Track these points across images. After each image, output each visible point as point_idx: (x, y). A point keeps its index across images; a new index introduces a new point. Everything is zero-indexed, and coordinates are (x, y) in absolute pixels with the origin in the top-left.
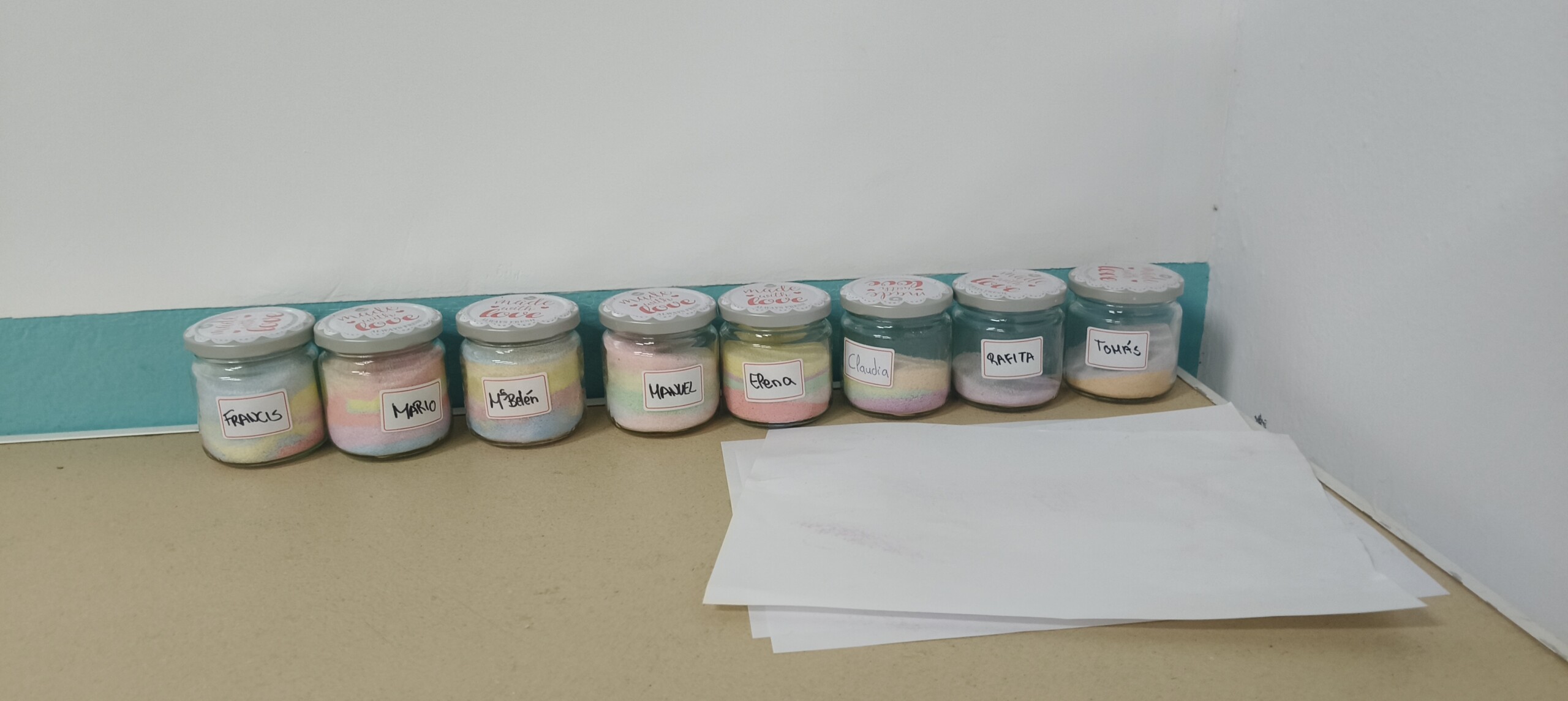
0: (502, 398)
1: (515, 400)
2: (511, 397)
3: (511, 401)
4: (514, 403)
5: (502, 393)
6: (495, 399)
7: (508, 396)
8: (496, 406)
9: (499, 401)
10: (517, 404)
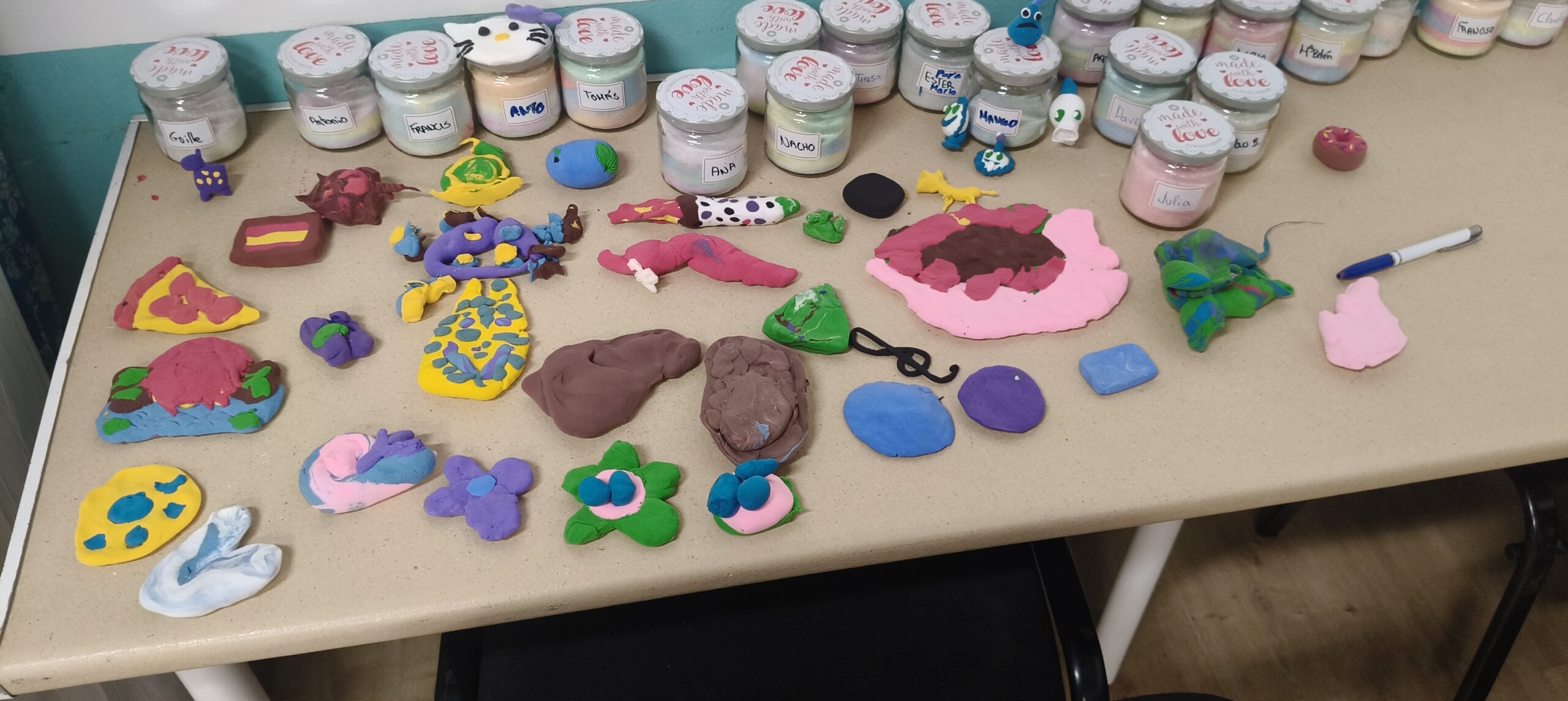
0: (1310, 50)
1: (1317, 54)
2: (1316, 51)
3: (1315, 54)
4: (1315, 56)
5: (1311, 47)
6: (1305, 49)
7: (1314, 51)
8: (1304, 54)
9: (1307, 51)
10: (1318, 57)
